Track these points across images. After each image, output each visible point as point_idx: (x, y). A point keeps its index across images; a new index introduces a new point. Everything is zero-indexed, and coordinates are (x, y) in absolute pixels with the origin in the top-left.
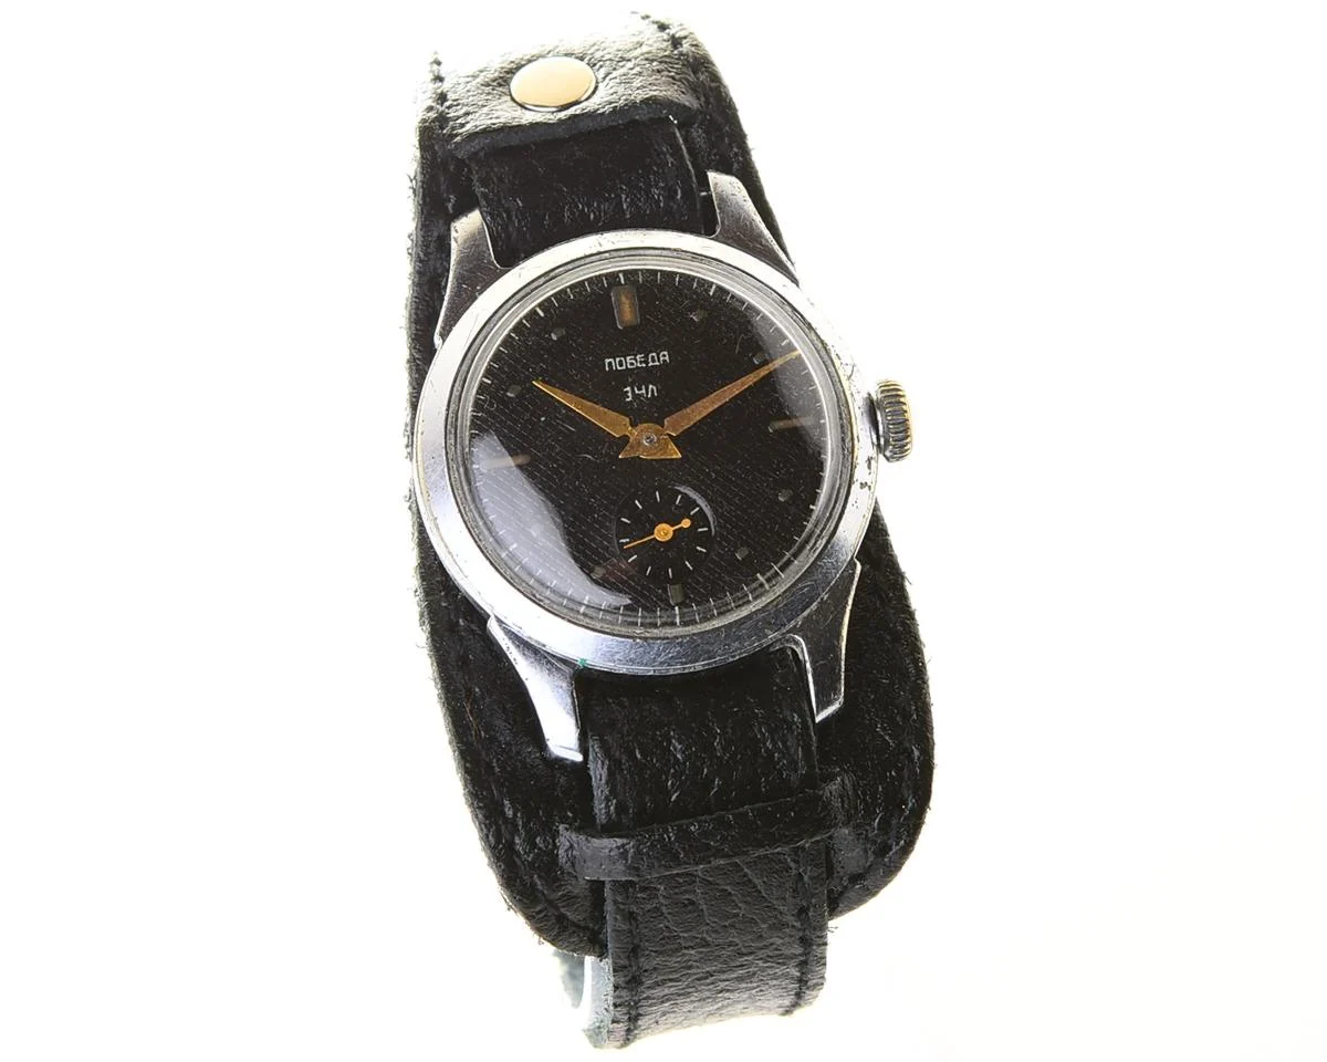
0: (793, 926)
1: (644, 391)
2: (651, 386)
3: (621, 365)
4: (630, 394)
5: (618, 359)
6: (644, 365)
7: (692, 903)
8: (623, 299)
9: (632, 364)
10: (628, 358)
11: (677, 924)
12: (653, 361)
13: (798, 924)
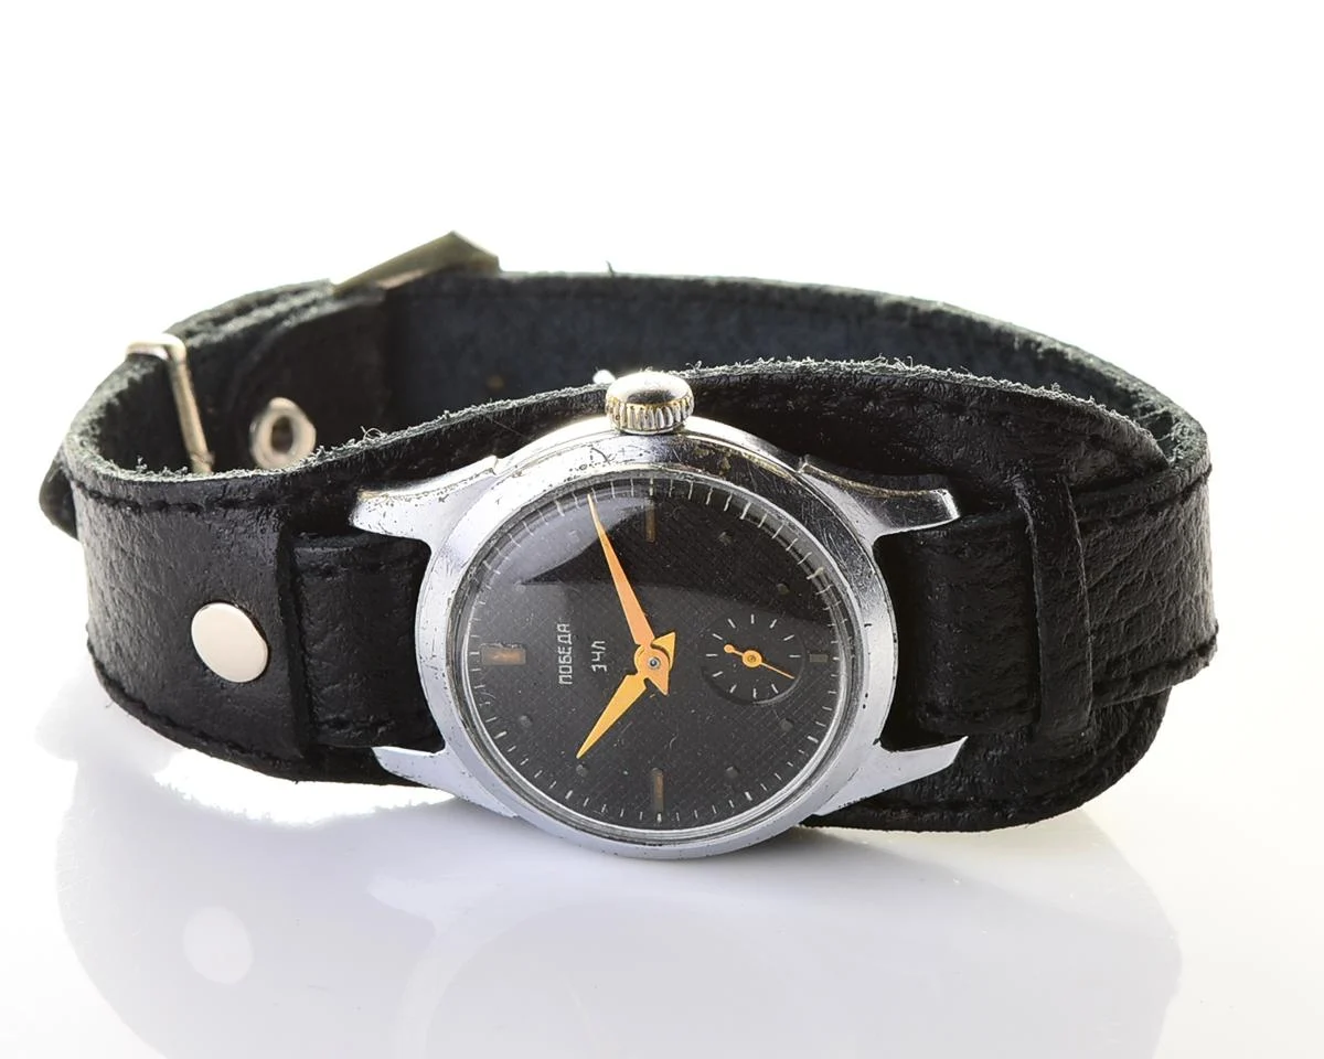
0: (1168, 515)
1: (598, 653)
2: (594, 646)
3: (568, 669)
4: (600, 666)
5: (561, 672)
6: (570, 649)
7: (1130, 621)
8: (496, 657)
9: (567, 660)
10: (560, 662)
11: (1150, 631)
12: (567, 639)
13: (1166, 511)
